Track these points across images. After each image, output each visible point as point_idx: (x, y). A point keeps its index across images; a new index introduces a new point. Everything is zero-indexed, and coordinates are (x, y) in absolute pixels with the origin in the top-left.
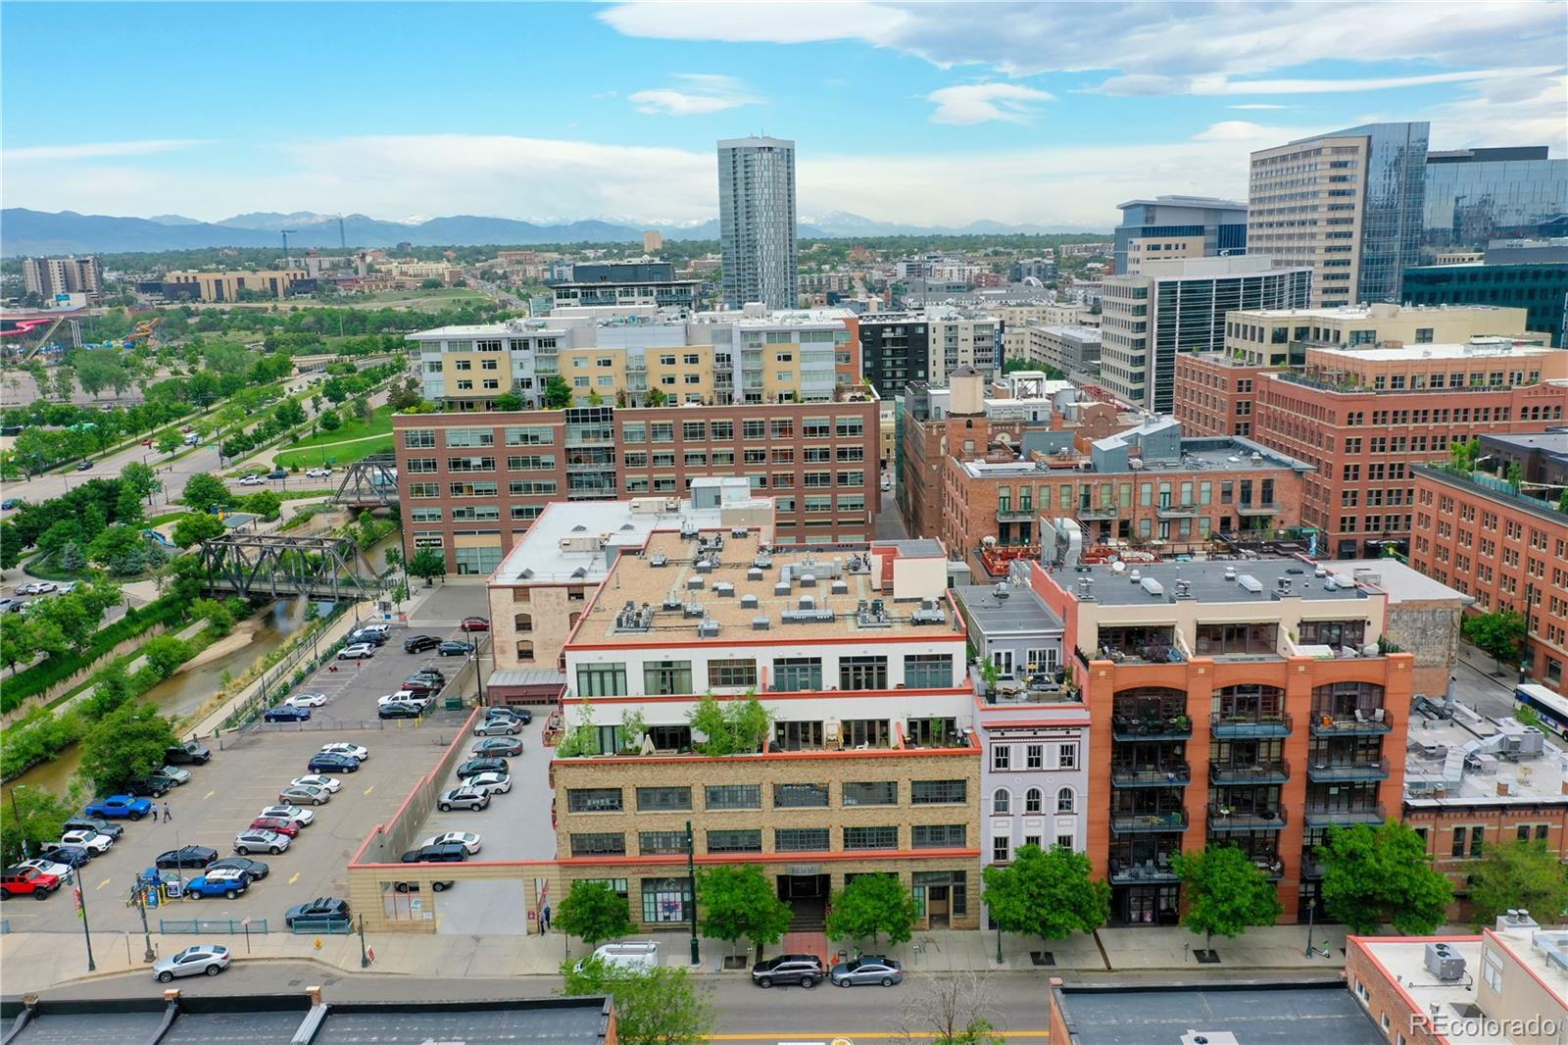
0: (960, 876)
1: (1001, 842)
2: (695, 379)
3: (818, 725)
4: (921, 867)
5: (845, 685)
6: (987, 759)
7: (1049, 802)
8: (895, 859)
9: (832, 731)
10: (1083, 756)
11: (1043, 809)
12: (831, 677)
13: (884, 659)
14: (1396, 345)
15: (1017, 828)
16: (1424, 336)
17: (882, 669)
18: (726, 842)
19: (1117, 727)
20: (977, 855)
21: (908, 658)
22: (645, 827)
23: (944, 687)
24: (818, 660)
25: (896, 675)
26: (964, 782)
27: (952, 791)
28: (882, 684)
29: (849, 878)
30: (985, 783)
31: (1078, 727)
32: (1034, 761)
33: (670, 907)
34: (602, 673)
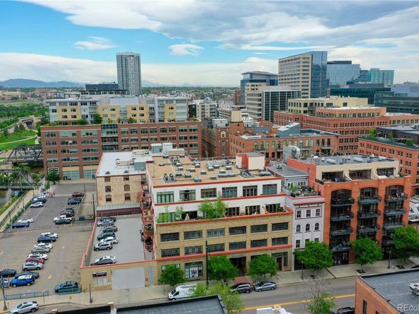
0: (286, 254)
1: (298, 242)
2: (143, 115)
3: (238, 208)
4: (274, 252)
5: (244, 195)
6: (294, 215)
7: (312, 228)
8: (267, 250)
9: (242, 210)
10: (322, 213)
11: (311, 230)
12: (240, 193)
13: (256, 186)
14: (339, 107)
15: (303, 237)
16: (345, 104)
17: (256, 190)
18: (213, 248)
19: (332, 202)
20: (291, 246)
21: (264, 186)
22: (187, 245)
23: (274, 194)
24: (236, 188)
25: (260, 191)
26: (287, 223)
27: (284, 226)
28: (256, 195)
29: (252, 257)
30: (294, 223)
31: (321, 203)
32: (308, 215)
33: (194, 272)
34: (165, 195)
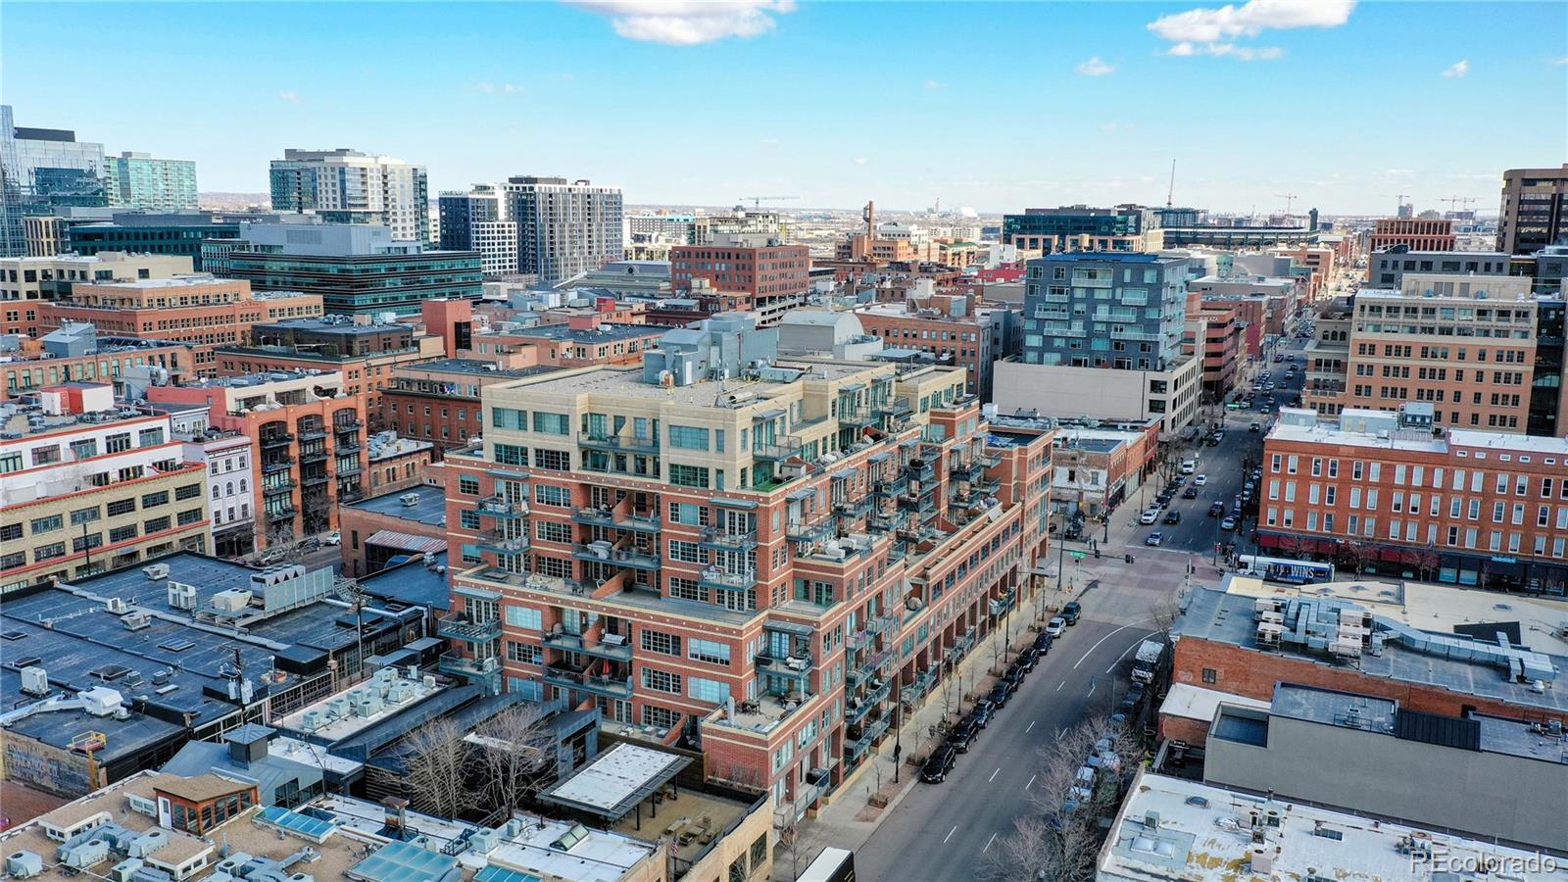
0: (200, 536)
1: (217, 514)
3: (106, 475)
4: (183, 536)
5: (109, 451)
6: (209, 470)
7: (236, 488)
8: (171, 534)
9: (114, 476)
10: (249, 462)
11: (234, 492)
12: (101, 448)
13: (128, 434)
15: (222, 505)
16: (144, 274)
17: (128, 441)
18: (84, 544)
19: (263, 442)
20: (208, 523)
21: (141, 432)
22: (37, 545)
23: (159, 444)
24: (93, 440)
25: (135, 442)
26: (198, 485)
28: (128, 446)
30: (208, 482)
31: (247, 445)
32: (229, 468)
